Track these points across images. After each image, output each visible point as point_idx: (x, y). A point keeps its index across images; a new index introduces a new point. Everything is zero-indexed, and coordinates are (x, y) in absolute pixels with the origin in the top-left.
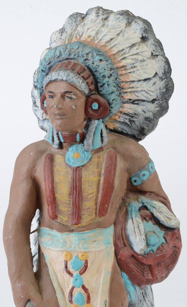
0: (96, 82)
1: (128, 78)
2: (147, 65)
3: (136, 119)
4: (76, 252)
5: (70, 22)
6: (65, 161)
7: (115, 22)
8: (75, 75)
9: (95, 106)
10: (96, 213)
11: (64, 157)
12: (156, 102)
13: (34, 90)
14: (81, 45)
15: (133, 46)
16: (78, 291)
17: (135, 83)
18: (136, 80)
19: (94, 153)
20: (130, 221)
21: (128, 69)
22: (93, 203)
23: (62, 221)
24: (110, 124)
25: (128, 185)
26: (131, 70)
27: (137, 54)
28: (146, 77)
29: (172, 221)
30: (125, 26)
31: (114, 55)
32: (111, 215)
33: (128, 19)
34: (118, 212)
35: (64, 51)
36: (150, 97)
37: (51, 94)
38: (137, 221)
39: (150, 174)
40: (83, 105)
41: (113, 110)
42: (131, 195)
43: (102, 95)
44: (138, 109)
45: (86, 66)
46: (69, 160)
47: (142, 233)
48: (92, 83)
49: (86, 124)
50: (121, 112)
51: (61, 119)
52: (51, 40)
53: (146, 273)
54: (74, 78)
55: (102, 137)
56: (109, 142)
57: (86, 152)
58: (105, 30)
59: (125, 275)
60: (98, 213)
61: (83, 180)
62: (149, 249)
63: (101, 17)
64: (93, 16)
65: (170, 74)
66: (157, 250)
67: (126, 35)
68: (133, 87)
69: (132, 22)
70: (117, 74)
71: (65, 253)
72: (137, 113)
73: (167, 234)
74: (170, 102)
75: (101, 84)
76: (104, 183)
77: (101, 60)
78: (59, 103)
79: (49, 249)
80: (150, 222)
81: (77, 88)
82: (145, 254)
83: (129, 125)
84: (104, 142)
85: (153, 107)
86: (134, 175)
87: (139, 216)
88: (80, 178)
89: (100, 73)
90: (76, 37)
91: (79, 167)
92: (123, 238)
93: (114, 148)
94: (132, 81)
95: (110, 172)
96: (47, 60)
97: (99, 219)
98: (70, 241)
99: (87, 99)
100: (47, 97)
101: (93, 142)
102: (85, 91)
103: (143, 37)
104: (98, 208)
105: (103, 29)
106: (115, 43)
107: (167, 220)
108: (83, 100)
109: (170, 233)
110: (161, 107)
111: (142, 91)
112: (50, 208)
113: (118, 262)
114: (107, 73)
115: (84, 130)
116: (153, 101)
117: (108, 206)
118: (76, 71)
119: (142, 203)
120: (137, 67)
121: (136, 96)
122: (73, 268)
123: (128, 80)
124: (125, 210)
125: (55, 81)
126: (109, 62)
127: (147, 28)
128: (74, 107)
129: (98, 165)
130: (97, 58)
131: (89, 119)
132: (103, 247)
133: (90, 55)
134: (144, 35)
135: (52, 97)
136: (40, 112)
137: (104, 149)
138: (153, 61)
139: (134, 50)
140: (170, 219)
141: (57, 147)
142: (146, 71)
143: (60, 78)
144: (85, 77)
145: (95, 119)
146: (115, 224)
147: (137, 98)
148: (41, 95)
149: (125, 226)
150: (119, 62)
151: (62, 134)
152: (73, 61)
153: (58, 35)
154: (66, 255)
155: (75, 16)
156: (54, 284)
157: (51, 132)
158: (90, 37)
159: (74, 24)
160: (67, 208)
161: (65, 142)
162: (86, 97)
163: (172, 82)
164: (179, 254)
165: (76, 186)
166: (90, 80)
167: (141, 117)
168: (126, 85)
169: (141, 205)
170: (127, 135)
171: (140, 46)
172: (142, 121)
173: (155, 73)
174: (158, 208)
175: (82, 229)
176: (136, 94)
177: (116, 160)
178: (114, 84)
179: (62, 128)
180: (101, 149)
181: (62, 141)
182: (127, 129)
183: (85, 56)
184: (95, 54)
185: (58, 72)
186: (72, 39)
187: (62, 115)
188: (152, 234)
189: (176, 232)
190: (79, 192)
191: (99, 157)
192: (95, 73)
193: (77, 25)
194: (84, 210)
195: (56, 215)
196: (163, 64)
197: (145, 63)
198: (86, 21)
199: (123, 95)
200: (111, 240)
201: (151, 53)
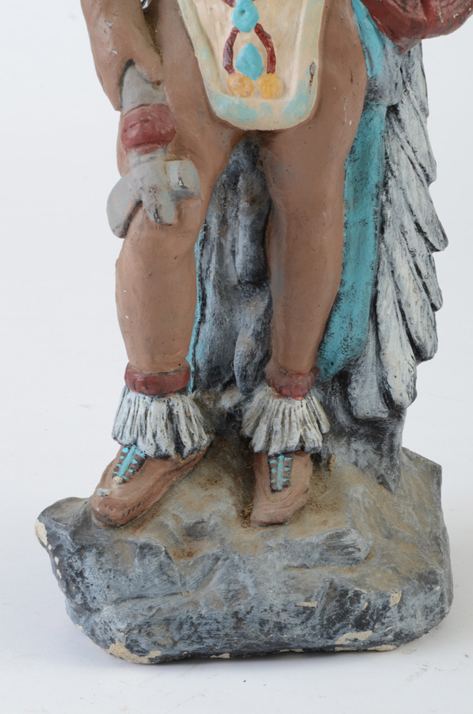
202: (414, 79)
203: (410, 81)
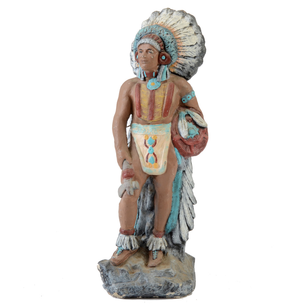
0: (164, 45)
1: (182, 44)
2: (192, 38)
3: (185, 67)
4: (151, 135)
5: (153, 15)
6: (146, 87)
7: (176, 16)
8: (153, 41)
9: (164, 58)
10: (162, 115)
11: (146, 85)
12: (196, 58)
13: (131, 52)
14: (157, 26)
15: (185, 28)
16: (151, 156)
17: (185, 47)
18: (186, 45)
19: (162, 83)
20: (180, 121)
21: (182, 40)
22: (161, 109)
23: (144, 118)
24: (172, 69)
25: (180, 103)
26: (184, 40)
27: (187, 32)
28: (191, 44)
29: (203, 123)
30: (181, 18)
31: (175, 32)
32: (170, 117)
33: (183, 14)
34: (174, 116)
35: (149, 29)
36: (193, 55)
37: (141, 51)
38: (184, 121)
39: (192, 98)
40: (157, 57)
41: (173, 60)
42: (182, 108)
43: (167, 52)
44: (187, 61)
45: (160, 37)
46: (149, 86)
47: (186, 127)
48: (162, 45)
49: (159, 67)
50: (177, 63)
51: (145, 63)
52: (142, 25)
53: (187, 149)
54: (153, 42)
55: (167, 75)
56: (170, 78)
57: (158, 82)
58: (170, 20)
59: (176, 149)
60: (163, 115)
61: (156, 97)
62: (189, 136)
63: (169, 13)
64: (165, 12)
65: (204, 44)
66: (194, 137)
67: (182, 23)
68: (184, 49)
69: (185, 16)
70: (176, 41)
71: (145, 136)
72: (186, 63)
73: (200, 130)
74: (204, 59)
75: (167, 46)
76: (167, 99)
77: (167, 34)
78: (144, 55)
79: (137, 134)
80: (191, 123)
81: (154, 48)
82: (187, 139)
83: (181, 70)
84: (168, 77)
85: (195, 61)
86: (183, 97)
87: (185, 119)
88: (154, 96)
89: (167, 41)
90: (155, 23)
91: (154, 90)
92: (176, 130)
93: (173, 82)
94: (184, 46)
95: (170, 93)
96: (139, 34)
97: (164, 118)
98: (148, 129)
99: (160, 54)
100: (139, 52)
101: (162, 77)
102: (158, 49)
103: (190, 24)
104: (163, 112)
105: (170, 19)
106: (175, 26)
107: (200, 122)
108: (157, 54)
109: (202, 130)
110: (199, 61)
111: (189, 51)
112: (138, 111)
113: (172, 142)
114: (170, 41)
115: (157, 71)
116: (195, 57)
117: (168, 112)
118: (154, 39)
119: (187, 112)
120: (186, 39)
121: (186, 54)
122: (149, 143)
123: (181, 45)
124: (177, 115)
125: (143, 43)
126: (172, 35)
127: (193, 19)
128: (152, 57)
129: (164, 90)
130: (166, 33)
131: (160, 64)
132: (165, 133)
133: (162, 31)
134: (191, 23)
135: (141, 52)
136: (135, 64)
137: (168, 82)
138: (195, 36)
139: (185, 30)
140: (202, 122)
141: (142, 80)
142: (191, 41)
143: (146, 42)
144: (159, 42)
145: (163, 65)
146: (172, 122)
147: (186, 55)
148: (135, 53)
149: (177, 123)
150: (177, 35)
151: (145, 72)
152: (153, 34)
153: (146, 23)
154: (145, 137)
155: (156, 13)
156: (138, 153)
157: (140, 72)
158: (162, 22)
159: (155, 17)
160: (147, 112)
161: (147, 77)
162: (159, 52)
163: (205, 48)
164: (207, 142)
165: (152, 100)
166: (162, 43)
167: (188, 66)
168: (181, 48)
169: (186, 113)
170: (180, 76)
171: (189, 28)
172: (189, 68)
173: (196, 42)
174: (196, 116)
175: (154, 123)
176: (185, 53)
177: (174, 88)
178: (174, 47)
179: (146, 69)
180: (166, 81)
181: (146, 76)
182: (180, 73)
183: (159, 31)
184: (165, 31)
185: (145, 39)
186: (153, 24)
187: (146, 61)
188: (192, 129)
189: (205, 130)
190: (153, 103)
191: (165, 86)
192: (164, 40)
193: (156, 17)
194: (155, 113)
195: (141, 115)
196: (200, 38)
197: (191, 37)
198: (161, 15)
199: (178, 53)
200: (170, 130)
201: (194, 32)
202: (189, 165)
203: (188, 165)
